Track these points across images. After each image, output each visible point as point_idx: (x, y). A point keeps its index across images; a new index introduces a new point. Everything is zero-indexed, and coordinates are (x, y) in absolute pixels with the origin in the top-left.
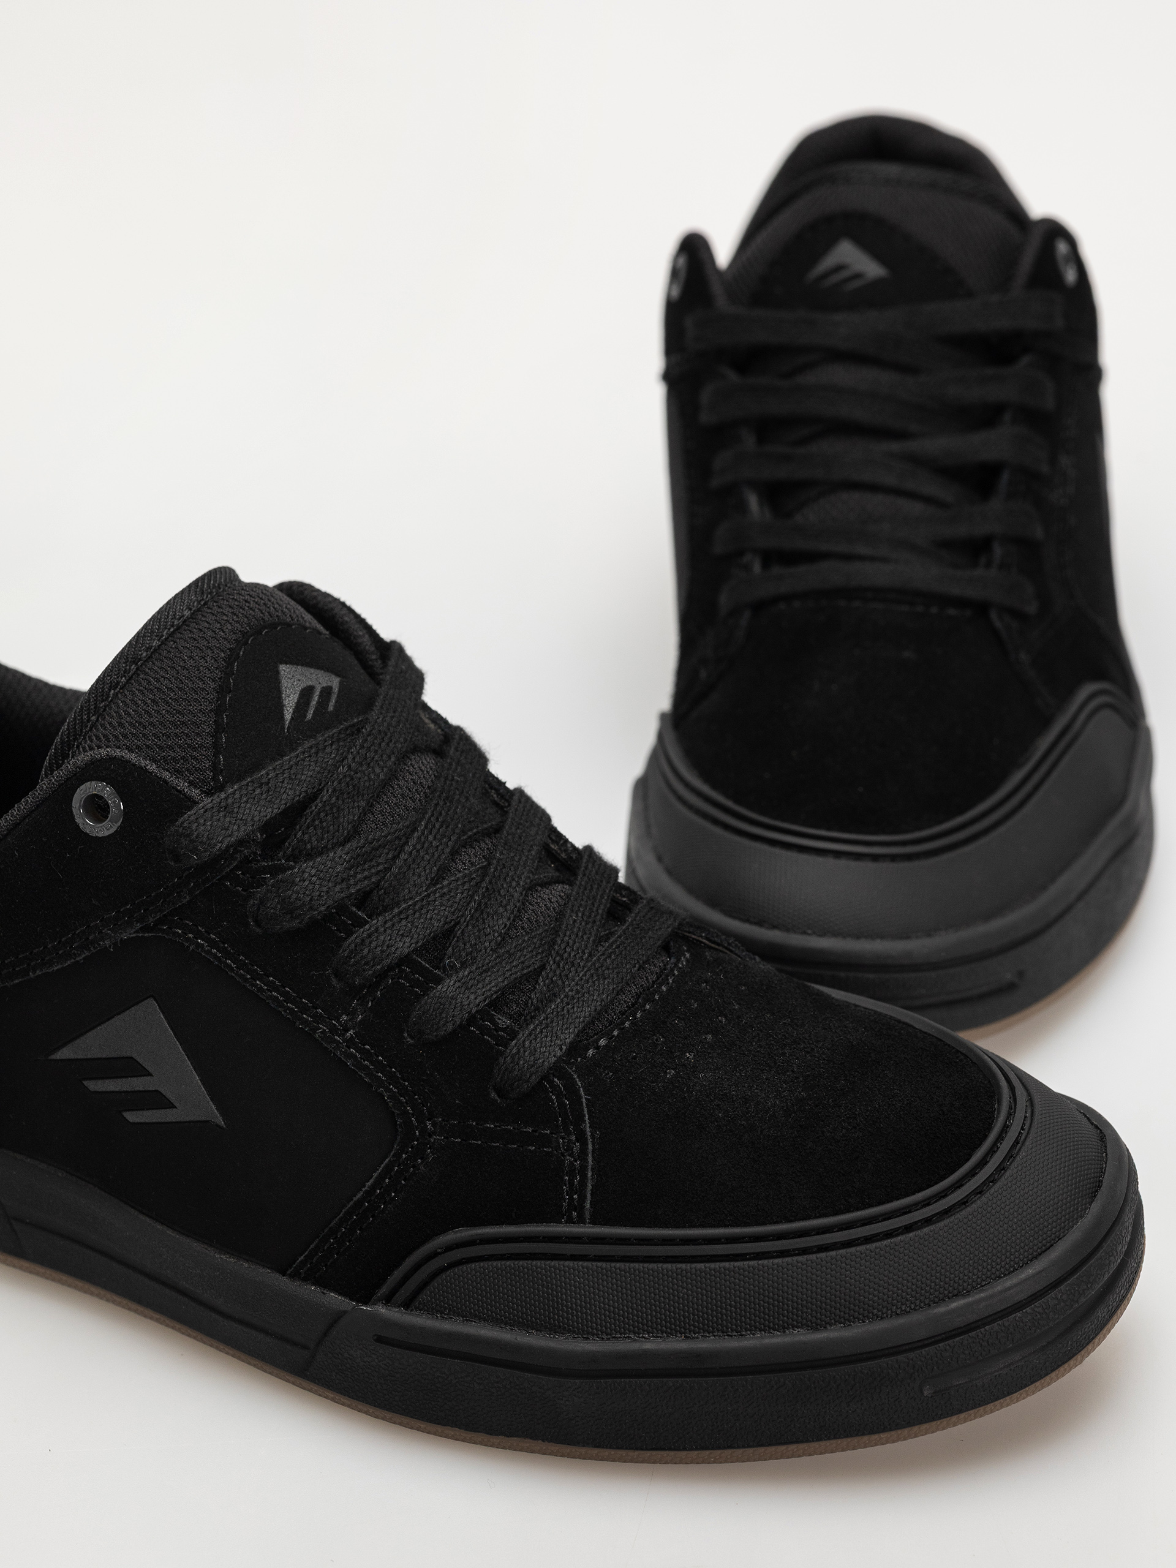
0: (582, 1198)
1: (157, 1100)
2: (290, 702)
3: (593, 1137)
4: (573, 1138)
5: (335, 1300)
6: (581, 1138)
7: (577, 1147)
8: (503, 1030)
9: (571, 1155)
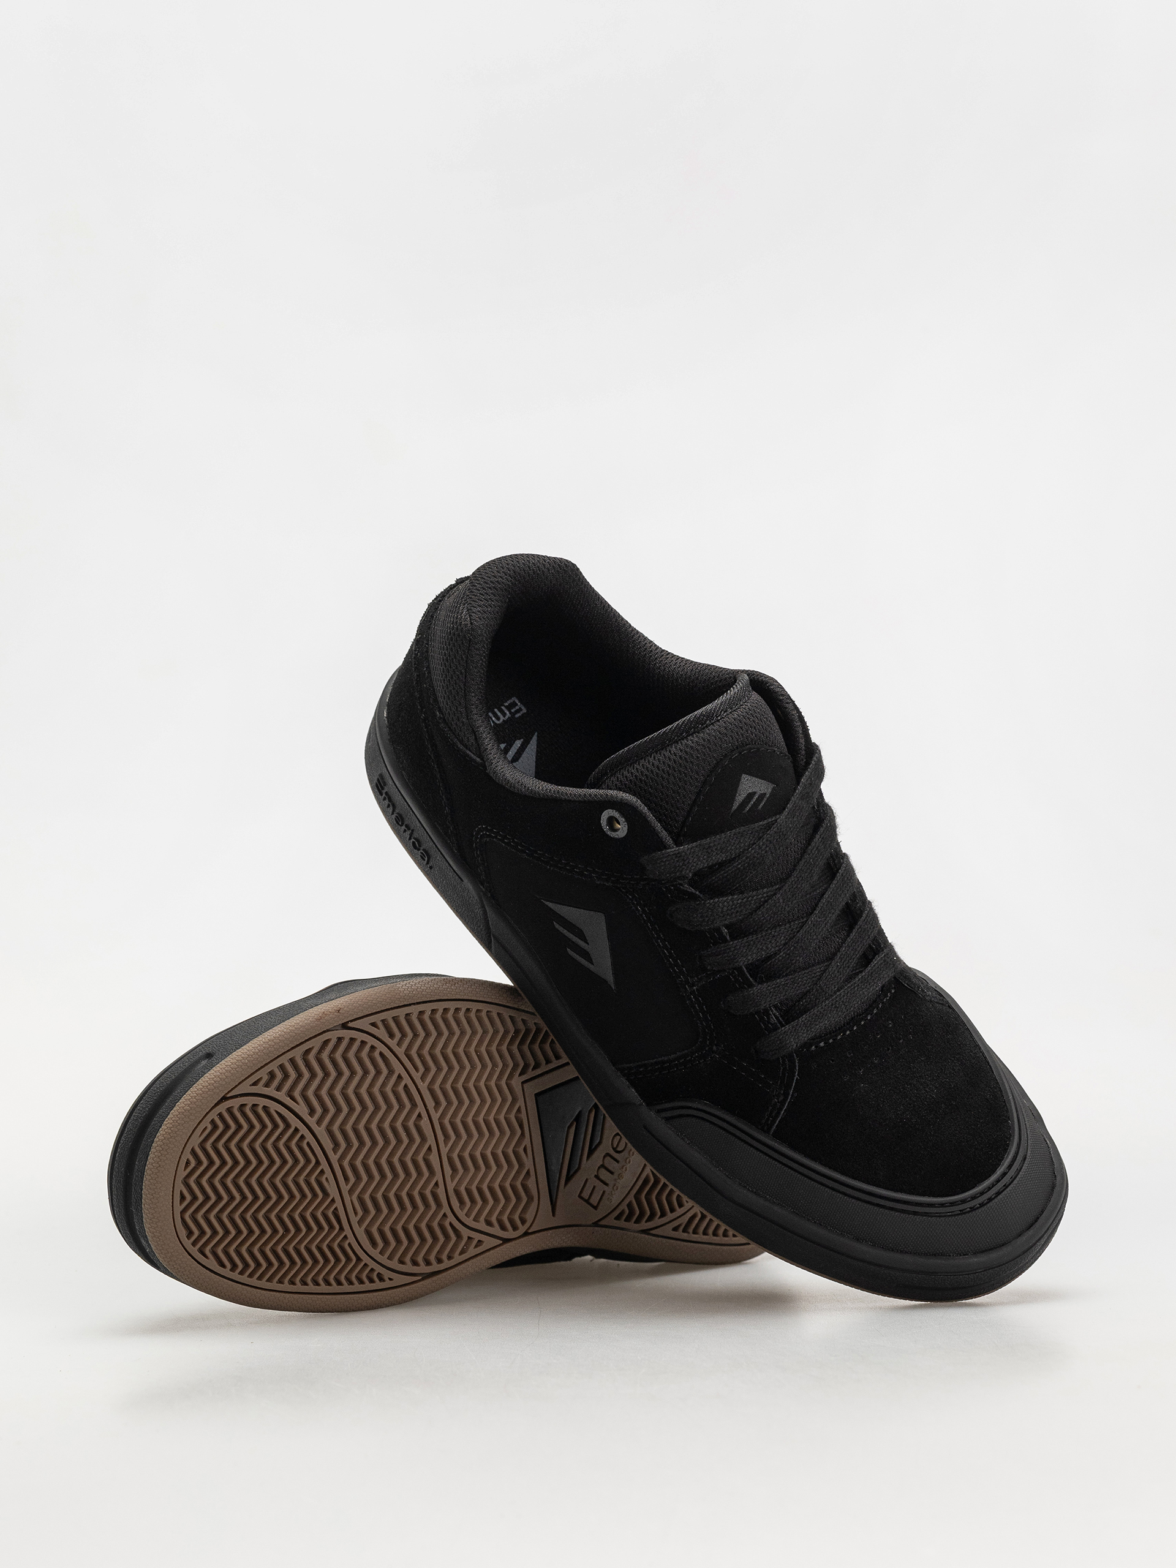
0: (774, 1122)
1: (586, 955)
2: (740, 798)
3: (792, 1095)
4: (782, 1092)
5: (632, 1094)
6: (786, 1095)
7: (781, 1098)
8: (772, 1024)
9: (778, 1099)
